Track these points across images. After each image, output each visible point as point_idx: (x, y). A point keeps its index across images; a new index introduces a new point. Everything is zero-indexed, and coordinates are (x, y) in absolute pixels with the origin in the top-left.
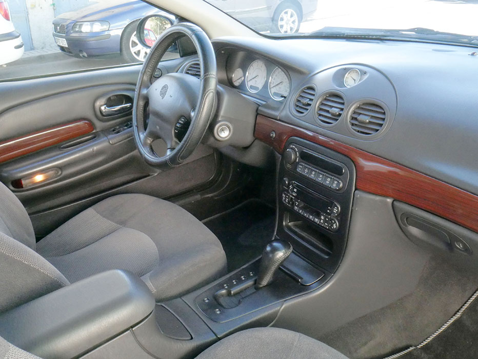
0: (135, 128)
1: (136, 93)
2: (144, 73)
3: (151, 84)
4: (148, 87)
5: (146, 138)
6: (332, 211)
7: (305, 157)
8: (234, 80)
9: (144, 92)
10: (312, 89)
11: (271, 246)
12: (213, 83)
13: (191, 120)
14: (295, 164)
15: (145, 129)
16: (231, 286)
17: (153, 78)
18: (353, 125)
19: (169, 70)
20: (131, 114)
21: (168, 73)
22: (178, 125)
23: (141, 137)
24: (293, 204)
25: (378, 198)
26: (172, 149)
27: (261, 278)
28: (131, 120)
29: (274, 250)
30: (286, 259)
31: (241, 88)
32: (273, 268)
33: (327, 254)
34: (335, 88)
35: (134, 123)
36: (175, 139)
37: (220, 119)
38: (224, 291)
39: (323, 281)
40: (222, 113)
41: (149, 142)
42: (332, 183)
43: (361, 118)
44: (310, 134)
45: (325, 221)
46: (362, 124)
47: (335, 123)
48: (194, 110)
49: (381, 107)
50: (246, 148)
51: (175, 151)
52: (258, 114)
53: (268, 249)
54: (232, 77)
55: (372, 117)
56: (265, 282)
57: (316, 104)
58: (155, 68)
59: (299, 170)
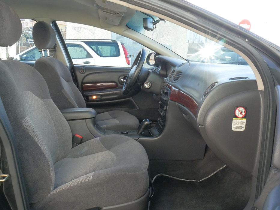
6: (164, 109)
29: (146, 121)
42: (165, 98)
43: (176, 76)
45: (163, 114)
49: (181, 73)
55: (179, 76)
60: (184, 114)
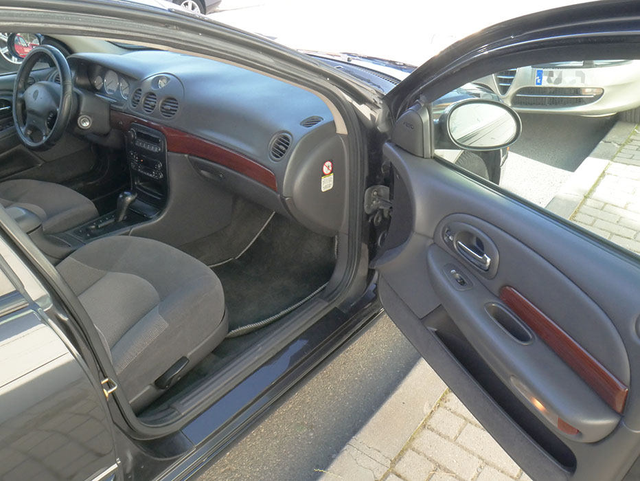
0: (17, 125)
1: (14, 97)
2: (18, 82)
3: (26, 90)
4: (23, 92)
5: (26, 131)
6: (157, 167)
7: (139, 134)
8: (96, 85)
9: (21, 96)
10: (140, 90)
11: (123, 194)
12: (70, 88)
13: (57, 114)
14: (134, 140)
15: (25, 124)
16: (98, 222)
17: (27, 85)
18: (163, 112)
19: (41, 78)
20: (12, 115)
21: (40, 80)
22: (49, 118)
23: (22, 130)
24: (138, 168)
25: (179, 155)
26: (46, 136)
27: (118, 217)
28: (12, 120)
29: (125, 196)
30: (132, 202)
31: (102, 91)
32: (125, 208)
33: (159, 196)
34: (153, 89)
35: (15, 120)
36: (48, 129)
37: (81, 113)
38: (93, 227)
39: (159, 215)
40: (82, 109)
41: (29, 133)
42: (155, 149)
43: (165, 107)
44: (146, 121)
45: (156, 175)
46: (167, 111)
47: (153, 111)
48: (59, 107)
49: (175, 100)
50: (106, 135)
51: (48, 137)
52: (111, 109)
53: (121, 196)
54: (94, 83)
55: (172, 106)
56: (121, 218)
57: (142, 100)
58: (27, 76)
59: (136, 144)
60: (202, 171)
